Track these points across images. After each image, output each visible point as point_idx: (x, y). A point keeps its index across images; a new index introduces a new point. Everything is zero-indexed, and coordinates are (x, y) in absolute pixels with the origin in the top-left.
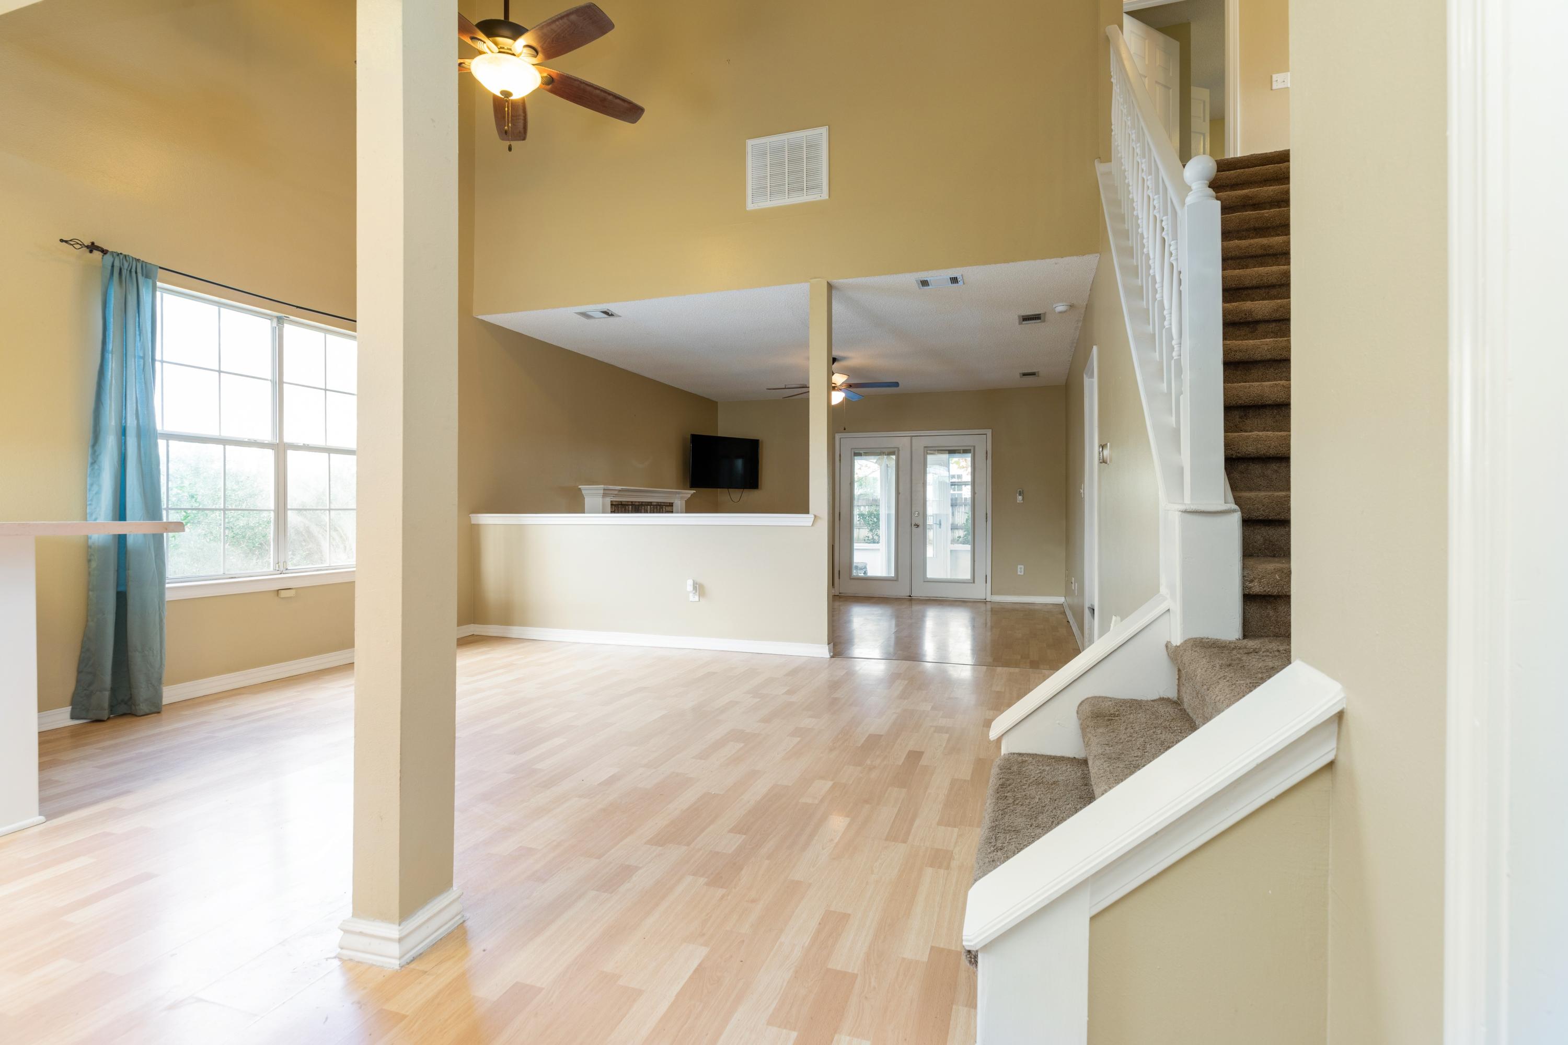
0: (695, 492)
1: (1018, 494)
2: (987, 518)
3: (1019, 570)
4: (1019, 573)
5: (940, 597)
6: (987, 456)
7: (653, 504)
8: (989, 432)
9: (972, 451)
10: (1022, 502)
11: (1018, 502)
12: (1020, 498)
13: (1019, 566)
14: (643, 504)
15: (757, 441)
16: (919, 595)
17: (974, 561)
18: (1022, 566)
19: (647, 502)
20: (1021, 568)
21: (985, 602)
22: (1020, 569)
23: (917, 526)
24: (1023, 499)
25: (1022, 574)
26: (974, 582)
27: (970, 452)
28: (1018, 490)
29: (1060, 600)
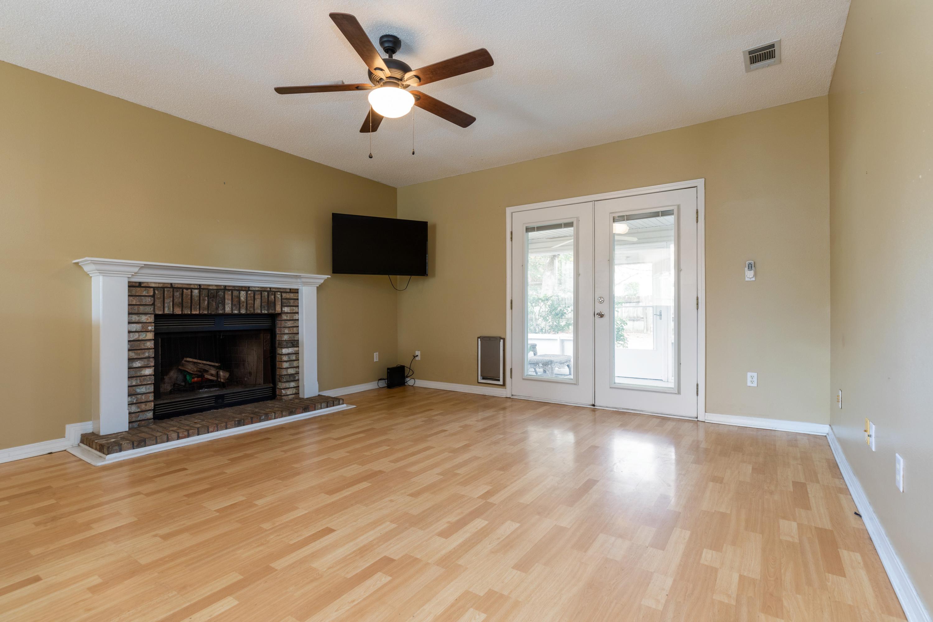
0: (330, 277)
1: (746, 269)
2: (698, 304)
3: (749, 379)
4: (749, 384)
5: (632, 410)
6: (697, 218)
7: (251, 289)
8: (700, 182)
9: (675, 212)
10: (754, 279)
11: (747, 279)
12: (749, 275)
13: (749, 374)
14: (227, 288)
15: (425, 224)
16: (605, 405)
17: (679, 364)
18: (755, 375)
19: (234, 287)
20: (752, 378)
21: (696, 422)
22: (752, 380)
23: (601, 316)
24: (755, 275)
25: (755, 384)
26: (679, 393)
27: (673, 214)
28: (747, 262)
29: (822, 429)
